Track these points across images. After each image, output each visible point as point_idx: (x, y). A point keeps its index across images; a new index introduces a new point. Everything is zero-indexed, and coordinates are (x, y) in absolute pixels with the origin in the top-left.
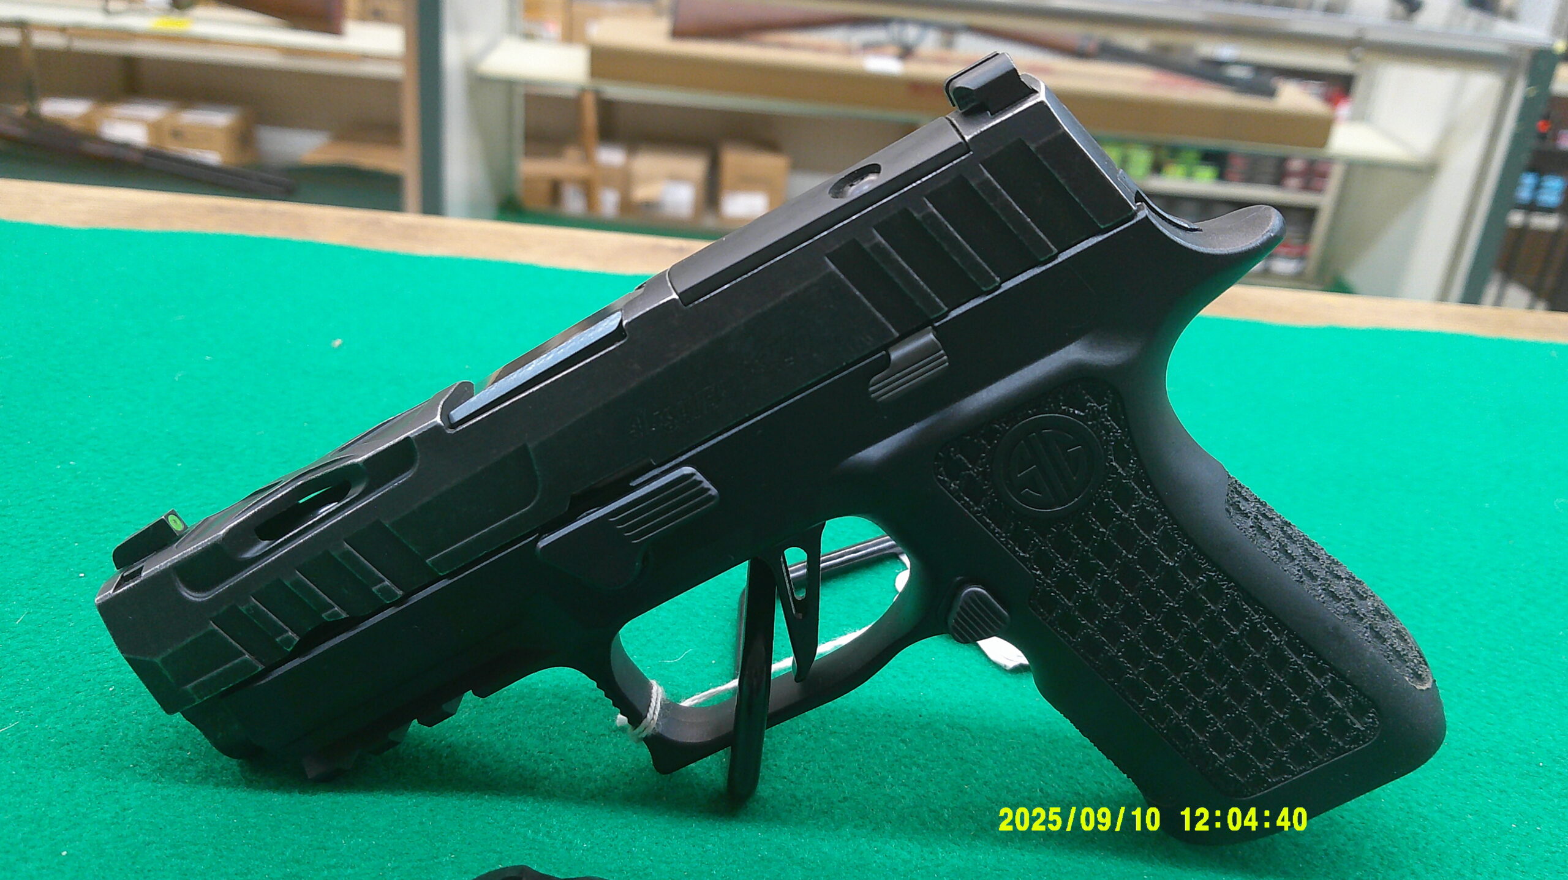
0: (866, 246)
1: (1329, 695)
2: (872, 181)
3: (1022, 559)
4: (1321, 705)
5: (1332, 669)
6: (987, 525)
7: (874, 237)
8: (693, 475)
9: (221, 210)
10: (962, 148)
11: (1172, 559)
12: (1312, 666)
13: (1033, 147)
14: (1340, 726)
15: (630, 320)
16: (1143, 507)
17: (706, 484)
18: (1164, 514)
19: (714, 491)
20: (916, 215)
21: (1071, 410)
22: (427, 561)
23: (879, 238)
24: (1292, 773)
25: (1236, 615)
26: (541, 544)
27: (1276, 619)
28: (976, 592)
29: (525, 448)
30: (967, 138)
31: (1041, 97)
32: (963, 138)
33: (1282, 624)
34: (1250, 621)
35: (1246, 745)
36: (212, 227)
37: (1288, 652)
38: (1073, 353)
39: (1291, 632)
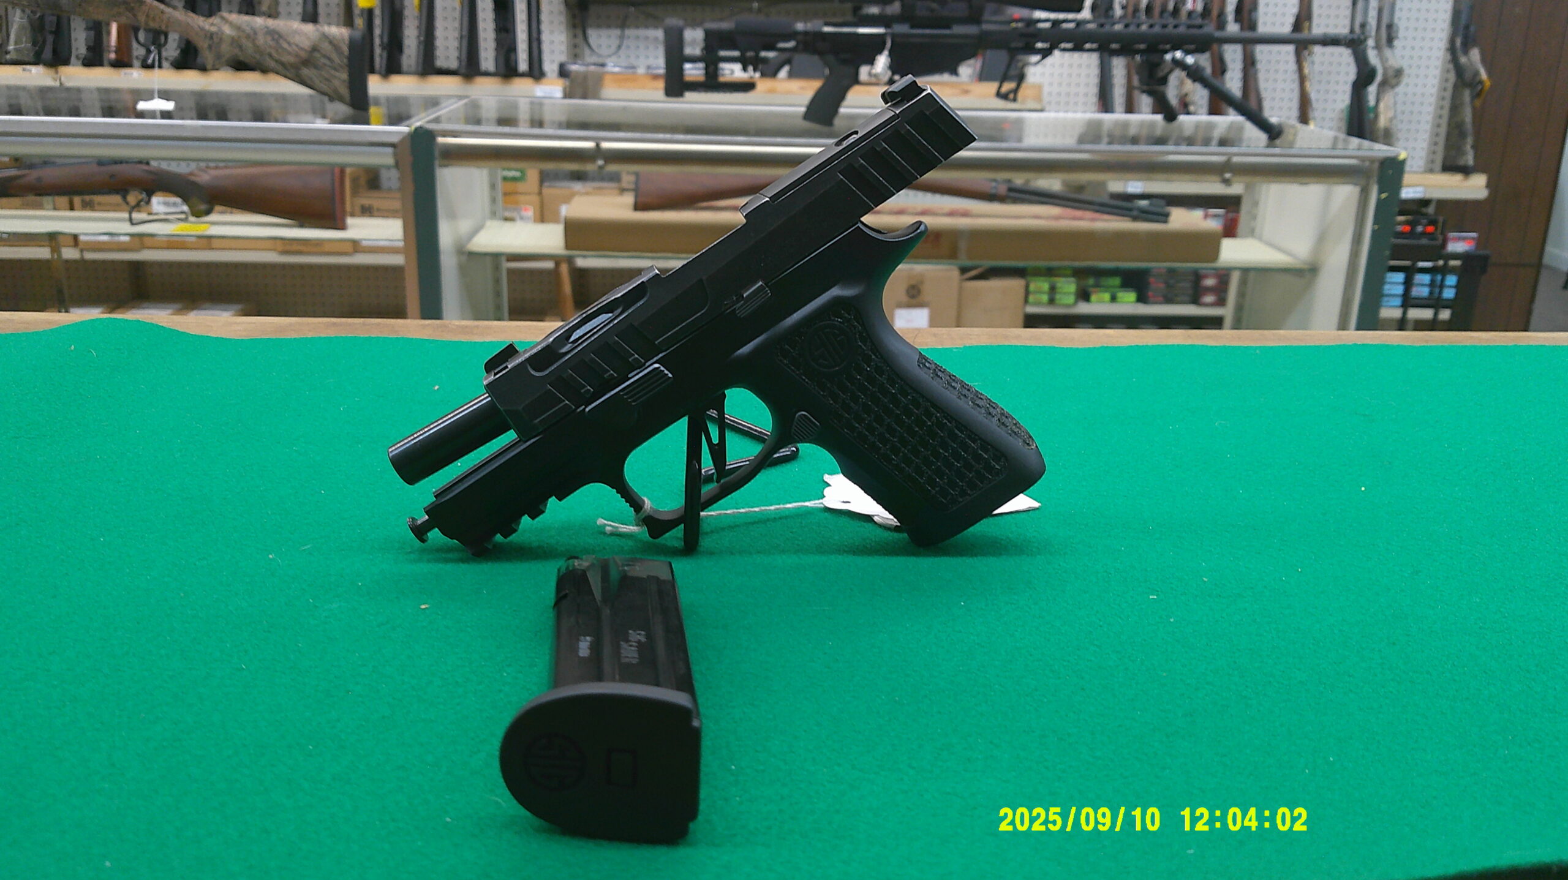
0: (856, 165)
1: (980, 452)
2: (854, 138)
3: (823, 396)
4: (978, 458)
5: (981, 439)
6: (804, 380)
7: (860, 161)
8: (659, 368)
9: (334, 324)
10: (896, 116)
11: (894, 389)
12: (969, 437)
13: (928, 113)
14: (990, 469)
15: (747, 212)
16: (876, 364)
17: (666, 372)
18: (887, 367)
19: (670, 375)
20: (878, 149)
21: (836, 319)
22: (630, 360)
23: (862, 161)
24: (969, 495)
25: (929, 416)
26: (587, 410)
27: (948, 415)
28: (803, 415)
29: (701, 280)
30: (897, 112)
31: (929, 91)
32: (895, 113)
33: (951, 417)
34: (936, 417)
35: (944, 482)
36: (331, 333)
37: (956, 431)
38: (835, 292)
39: (956, 421)
